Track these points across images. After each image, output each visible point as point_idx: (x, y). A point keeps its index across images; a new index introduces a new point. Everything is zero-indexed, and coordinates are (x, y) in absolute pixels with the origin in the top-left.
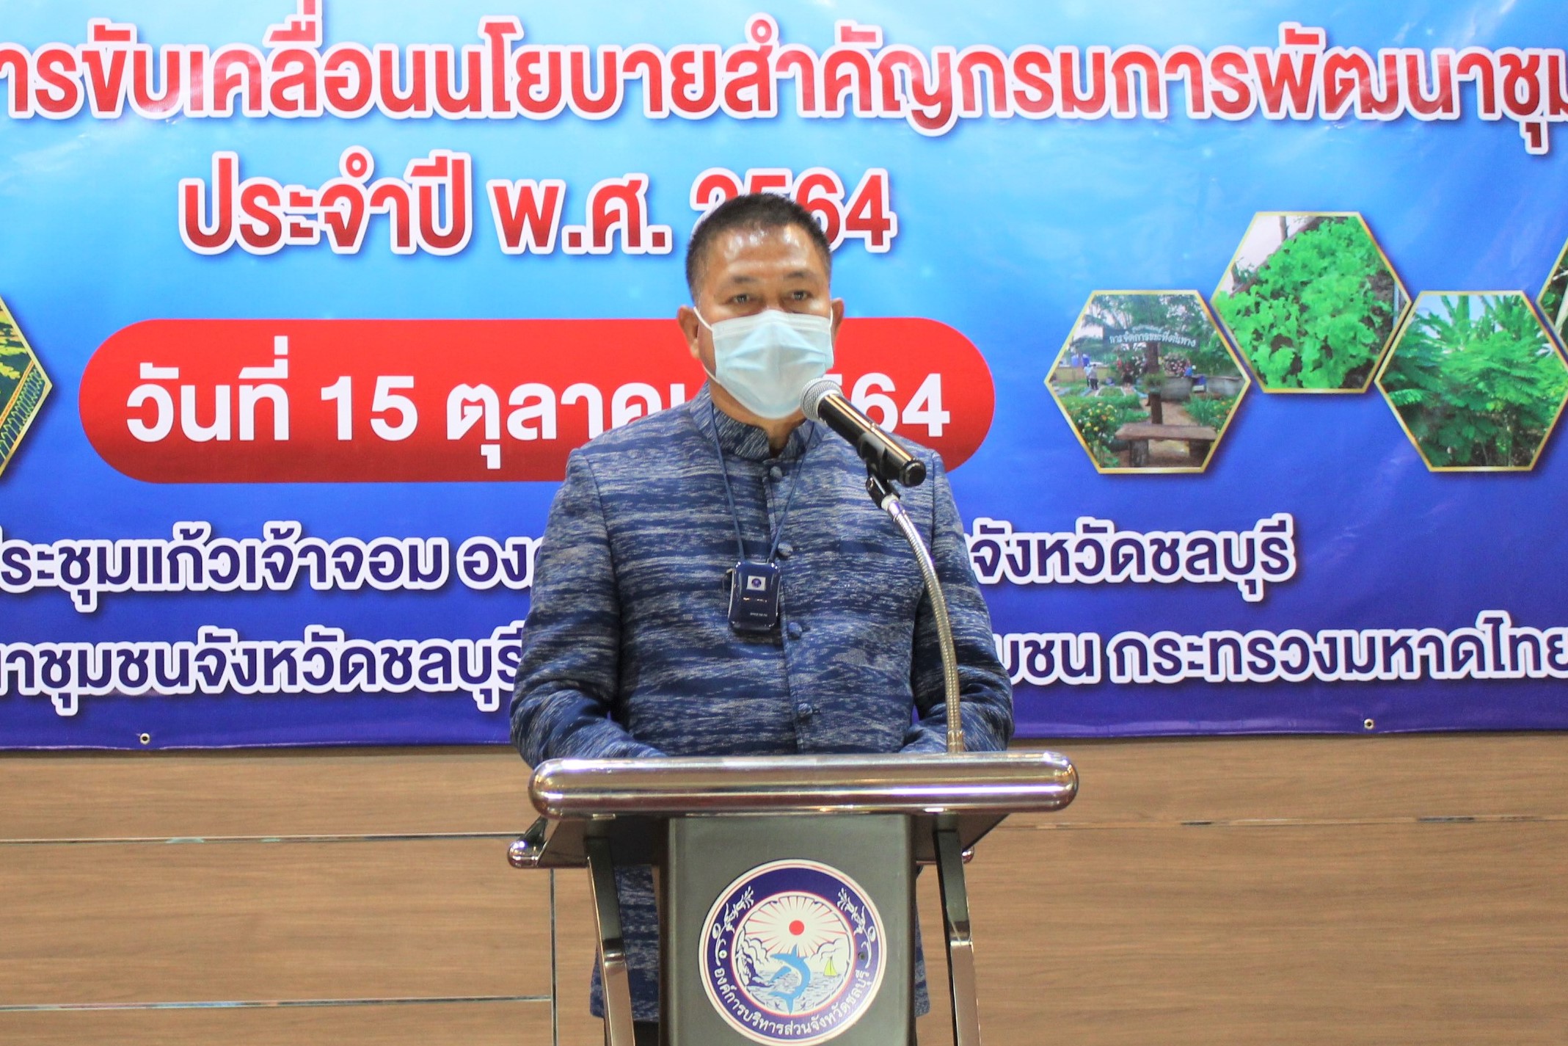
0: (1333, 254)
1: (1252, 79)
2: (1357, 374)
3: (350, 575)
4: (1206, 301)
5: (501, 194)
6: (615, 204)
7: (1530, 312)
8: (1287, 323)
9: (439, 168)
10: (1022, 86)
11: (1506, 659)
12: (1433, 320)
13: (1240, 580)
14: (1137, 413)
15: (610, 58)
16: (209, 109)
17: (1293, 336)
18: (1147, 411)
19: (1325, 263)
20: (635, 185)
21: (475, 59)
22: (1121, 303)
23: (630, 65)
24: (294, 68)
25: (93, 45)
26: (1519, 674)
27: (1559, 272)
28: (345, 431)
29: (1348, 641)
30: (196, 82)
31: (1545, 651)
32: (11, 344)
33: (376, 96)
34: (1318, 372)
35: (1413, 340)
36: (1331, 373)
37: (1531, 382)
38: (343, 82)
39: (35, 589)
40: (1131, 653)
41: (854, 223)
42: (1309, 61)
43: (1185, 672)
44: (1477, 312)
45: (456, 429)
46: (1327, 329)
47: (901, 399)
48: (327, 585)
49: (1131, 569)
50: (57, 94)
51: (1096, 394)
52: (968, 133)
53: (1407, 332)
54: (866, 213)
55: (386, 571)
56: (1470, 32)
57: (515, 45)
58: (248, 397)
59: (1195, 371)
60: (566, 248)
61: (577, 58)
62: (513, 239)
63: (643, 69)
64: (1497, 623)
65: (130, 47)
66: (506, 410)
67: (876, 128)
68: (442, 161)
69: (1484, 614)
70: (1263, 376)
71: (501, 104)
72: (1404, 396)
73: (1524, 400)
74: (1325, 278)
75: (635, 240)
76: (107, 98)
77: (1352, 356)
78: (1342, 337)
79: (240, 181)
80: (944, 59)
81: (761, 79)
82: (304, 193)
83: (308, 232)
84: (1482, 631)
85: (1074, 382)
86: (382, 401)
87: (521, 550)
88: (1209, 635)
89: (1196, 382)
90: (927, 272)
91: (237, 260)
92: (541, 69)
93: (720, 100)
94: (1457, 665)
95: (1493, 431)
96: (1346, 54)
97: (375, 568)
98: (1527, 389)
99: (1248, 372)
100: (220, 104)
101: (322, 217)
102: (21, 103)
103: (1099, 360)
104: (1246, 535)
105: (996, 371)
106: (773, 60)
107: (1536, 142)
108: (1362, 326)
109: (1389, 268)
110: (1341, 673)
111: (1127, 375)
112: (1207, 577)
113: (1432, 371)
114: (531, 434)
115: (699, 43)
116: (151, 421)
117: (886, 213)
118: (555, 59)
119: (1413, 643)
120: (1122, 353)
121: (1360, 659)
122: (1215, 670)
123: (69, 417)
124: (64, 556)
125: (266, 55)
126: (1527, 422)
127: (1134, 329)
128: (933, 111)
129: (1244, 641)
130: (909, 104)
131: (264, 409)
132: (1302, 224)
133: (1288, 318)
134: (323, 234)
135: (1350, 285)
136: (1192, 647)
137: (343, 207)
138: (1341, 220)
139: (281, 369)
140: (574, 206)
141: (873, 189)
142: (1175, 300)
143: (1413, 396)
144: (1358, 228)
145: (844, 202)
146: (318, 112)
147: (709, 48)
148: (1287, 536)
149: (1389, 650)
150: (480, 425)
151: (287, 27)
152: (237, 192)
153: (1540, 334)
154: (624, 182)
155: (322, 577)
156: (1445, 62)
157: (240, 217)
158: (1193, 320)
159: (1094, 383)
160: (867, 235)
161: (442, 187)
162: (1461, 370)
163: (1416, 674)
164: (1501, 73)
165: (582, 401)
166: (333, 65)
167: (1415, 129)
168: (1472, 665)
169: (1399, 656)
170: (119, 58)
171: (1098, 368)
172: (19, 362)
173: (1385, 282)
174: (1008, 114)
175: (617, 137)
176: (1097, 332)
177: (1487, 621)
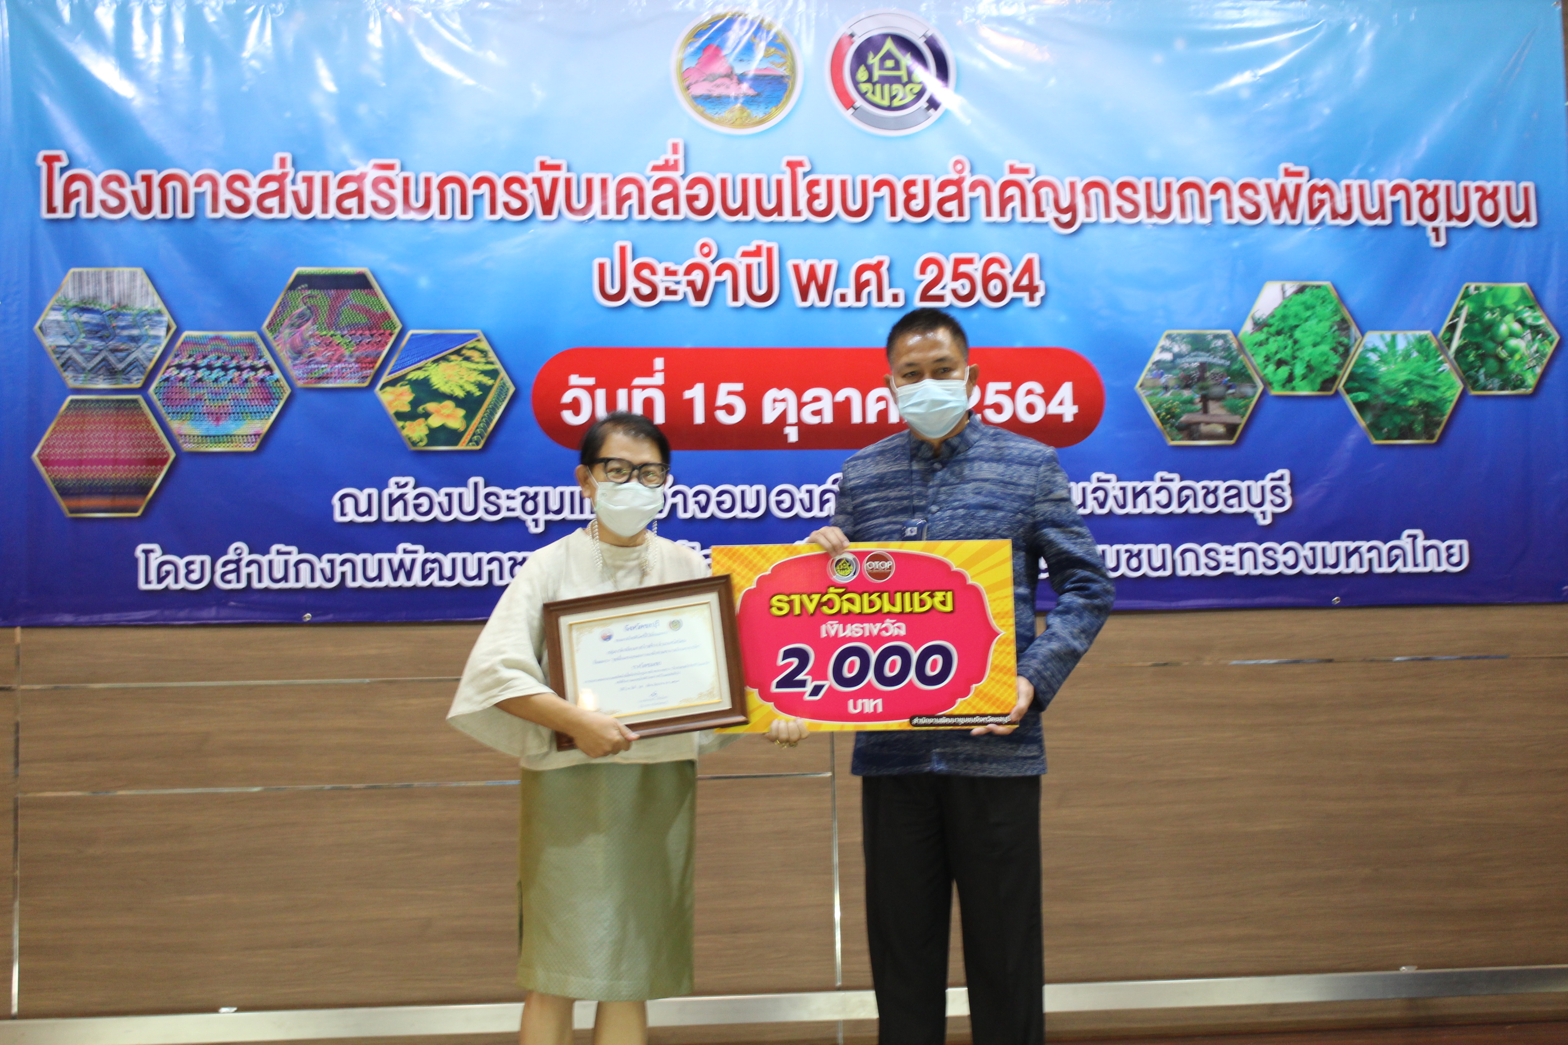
0: (1313, 307)
1: (1263, 199)
2: (1329, 382)
3: (703, 509)
4: (1236, 335)
5: (796, 268)
6: (868, 275)
7: (1434, 344)
8: (1287, 350)
9: (757, 253)
10: (1121, 202)
11: (1420, 559)
12: (1374, 350)
13: (1257, 511)
14: (1193, 407)
15: (864, 184)
16: (612, 214)
17: (1289, 359)
18: (1199, 406)
19: (1308, 313)
20: (880, 264)
21: (779, 183)
22: (1183, 339)
23: (878, 186)
24: (666, 188)
25: (538, 173)
26: (1427, 569)
27: (1452, 319)
28: (699, 418)
29: (1323, 549)
30: (604, 197)
31: (1444, 555)
32: (488, 363)
33: (717, 207)
34: (1305, 381)
35: (1364, 362)
36: (1312, 382)
37: (1435, 388)
38: (696, 198)
39: (504, 520)
40: (1189, 556)
41: (1017, 288)
42: (1298, 188)
43: (1223, 569)
44: (1401, 345)
45: (769, 416)
46: (1310, 354)
47: (1047, 397)
48: (688, 515)
49: (1189, 505)
50: (516, 204)
51: (1168, 394)
52: (1088, 232)
53: (1359, 355)
54: (1025, 282)
55: (726, 506)
56: (1397, 169)
57: (805, 175)
58: (639, 397)
59: (1229, 380)
60: (838, 304)
61: (843, 183)
62: (804, 296)
63: (885, 191)
64: (1414, 537)
65: (562, 175)
66: (801, 405)
67: (1030, 229)
68: (759, 248)
69: (1407, 532)
70: (1270, 384)
71: (796, 212)
72: (1357, 396)
73: (1430, 399)
74: (1308, 324)
75: (880, 298)
76: (547, 207)
77: (1327, 372)
78: (1320, 359)
79: (633, 259)
80: (1072, 186)
81: (958, 196)
82: (673, 267)
83: (674, 293)
84: (1405, 541)
85: (1153, 387)
86: (722, 399)
87: (810, 492)
88: (1239, 545)
89: (1230, 387)
90: (1063, 318)
91: (629, 311)
92: (821, 190)
93: (933, 210)
94: (1391, 564)
95: (1412, 418)
96: (1321, 183)
97: (719, 504)
98: (1433, 392)
99: (1262, 379)
100: (619, 211)
101: (684, 283)
102: (493, 211)
103: (1170, 374)
104: (1260, 483)
105: (1107, 381)
106: (966, 185)
107: (1438, 239)
108: (1332, 353)
109: (1348, 317)
110: (1319, 569)
111: (1187, 382)
112: (1236, 510)
113: (1374, 381)
114: (815, 420)
115: (921, 174)
116: (577, 412)
117: (1037, 282)
118: (830, 184)
119: (1364, 550)
120: (1184, 370)
121: (1331, 560)
122: (1241, 568)
123: (526, 409)
124: (523, 497)
125: (649, 178)
126: (1433, 413)
127: (1193, 354)
128: (1066, 218)
129: (1260, 548)
130: (1051, 213)
131: (648, 403)
132: (1294, 289)
133: (1286, 348)
134: (685, 294)
135: (1323, 327)
136: (1228, 553)
137: (697, 276)
138: (1318, 287)
139: (659, 379)
140: (842, 277)
141: (1028, 268)
142: (1217, 337)
143: (1363, 396)
144: (1329, 293)
145: (1011, 273)
146: (680, 217)
147: (926, 177)
148: (1286, 483)
149: (1349, 555)
150: (783, 416)
151: (661, 162)
152: (631, 266)
153: (1441, 358)
154: (873, 261)
155: (685, 511)
156: (1381, 189)
157: (632, 282)
158: (1227, 349)
159: (1166, 388)
160: (1025, 295)
161: (759, 264)
162: (1393, 380)
163: (1365, 569)
164: (1416, 196)
165: (848, 400)
166: (690, 186)
167: (1364, 230)
168: (1398, 565)
169: (1355, 558)
170: (555, 182)
171: (1168, 378)
172: (493, 374)
173: (1345, 326)
174: (1112, 220)
175: (869, 232)
176: (1168, 356)
177: (1409, 536)
